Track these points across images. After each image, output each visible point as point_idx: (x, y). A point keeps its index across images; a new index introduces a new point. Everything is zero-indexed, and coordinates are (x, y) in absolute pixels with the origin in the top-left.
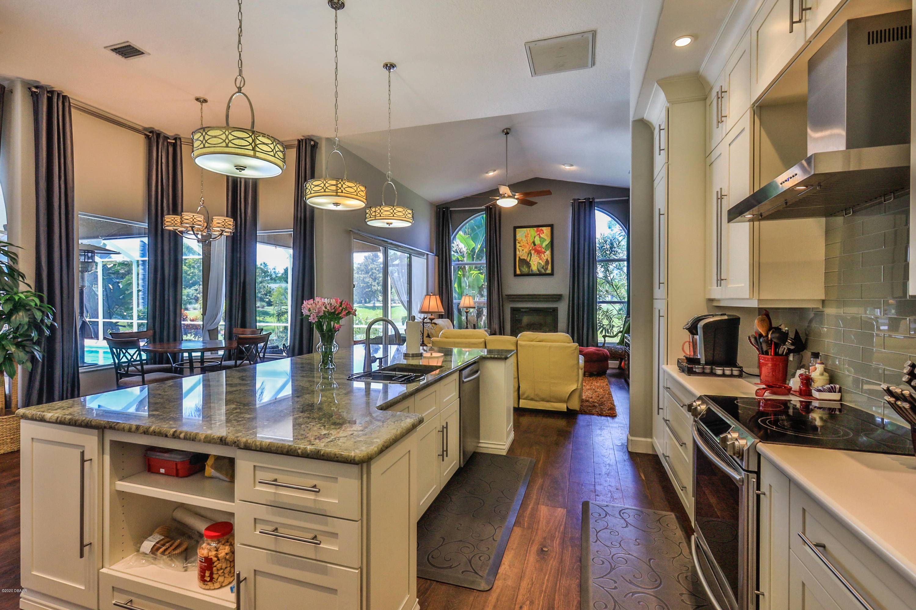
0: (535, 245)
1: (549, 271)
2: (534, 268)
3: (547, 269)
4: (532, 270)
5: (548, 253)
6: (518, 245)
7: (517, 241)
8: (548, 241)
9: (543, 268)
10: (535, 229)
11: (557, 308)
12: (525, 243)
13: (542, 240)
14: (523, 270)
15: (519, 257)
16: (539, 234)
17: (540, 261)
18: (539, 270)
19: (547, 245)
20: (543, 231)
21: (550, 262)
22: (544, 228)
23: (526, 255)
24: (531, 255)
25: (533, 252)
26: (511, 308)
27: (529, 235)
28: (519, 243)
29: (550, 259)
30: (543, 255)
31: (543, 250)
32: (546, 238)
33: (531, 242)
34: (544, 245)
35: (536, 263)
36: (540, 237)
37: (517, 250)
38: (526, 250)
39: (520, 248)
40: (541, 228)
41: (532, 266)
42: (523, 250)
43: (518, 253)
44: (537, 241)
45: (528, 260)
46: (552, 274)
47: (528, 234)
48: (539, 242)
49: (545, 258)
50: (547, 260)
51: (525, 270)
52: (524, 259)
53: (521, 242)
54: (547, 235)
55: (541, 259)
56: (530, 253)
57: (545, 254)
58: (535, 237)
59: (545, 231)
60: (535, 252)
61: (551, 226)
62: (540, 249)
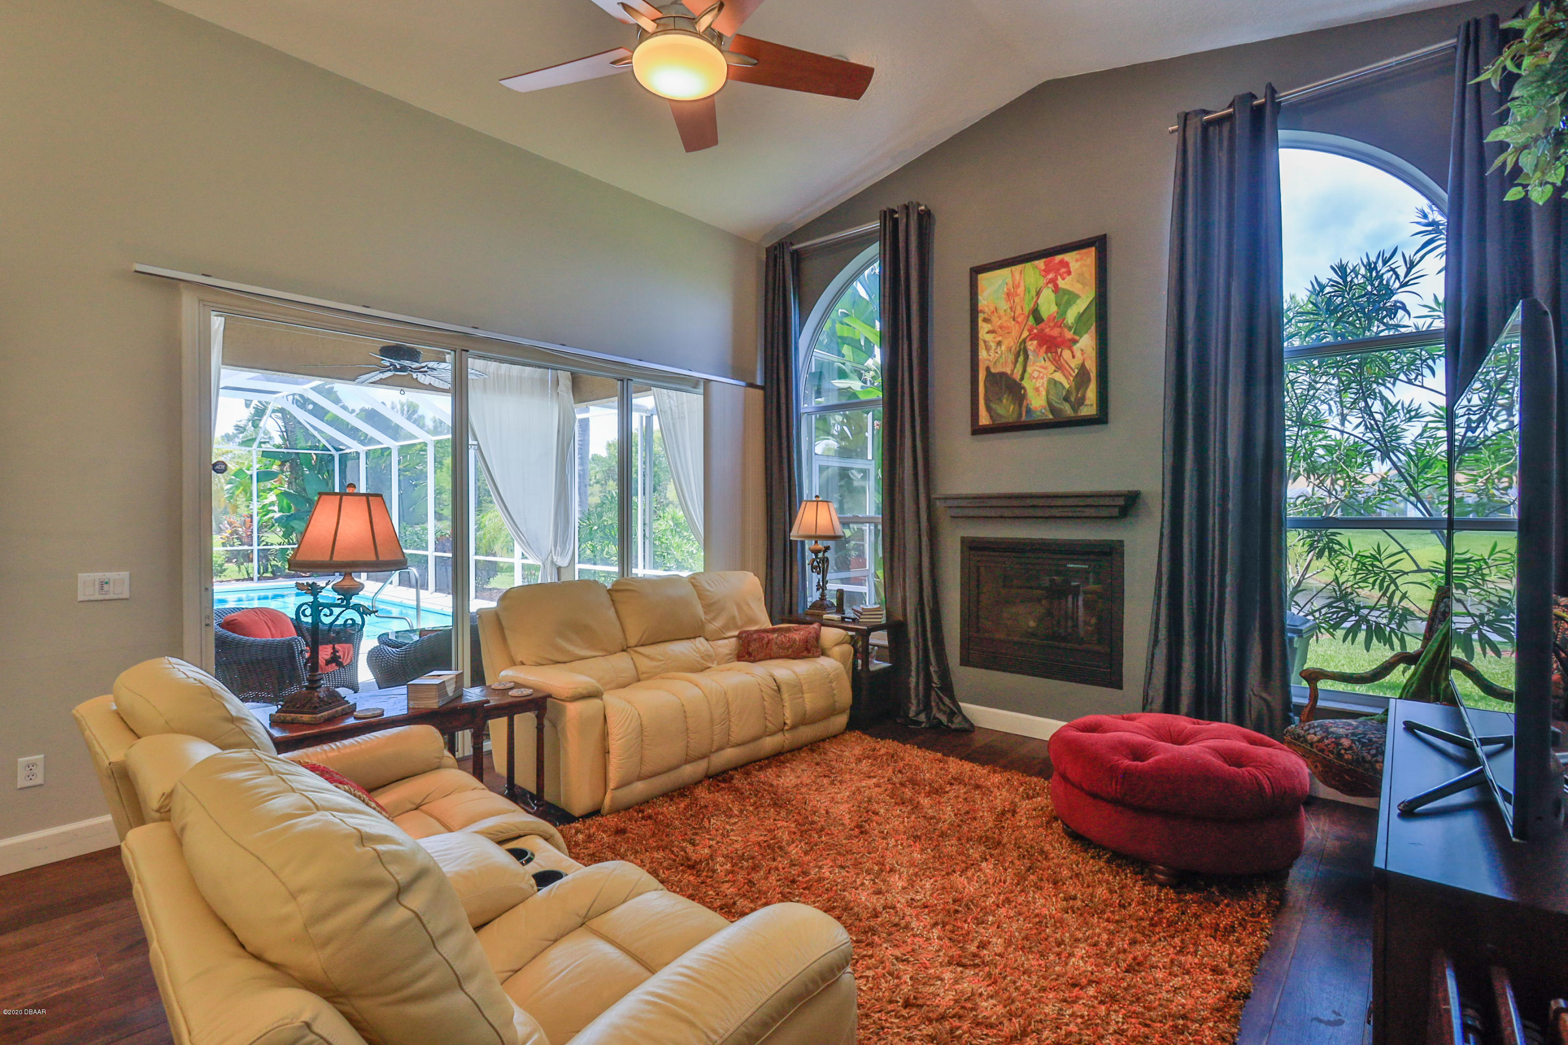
0: (1038, 319)
1: (1089, 409)
2: (1037, 401)
3: (1081, 401)
4: (1029, 411)
5: (1087, 343)
6: (984, 328)
7: (981, 316)
8: (1086, 298)
9: (1066, 399)
10: (1041, 263)
11: (1121, 543)
12: (1006, 320)
13: (1065, 299)
14: (1001, 411)
15: (988, 369)
16: (1054, 281)
17: (1058, 376)
18: (1052, 409)
19: (1081, 316)
20: (1065, 264)
21: (1093, 375)
22: (1069, 257)
23: (1011, 358)
24: (1026, 358)
25: (1032, 345)
26: (963, 540)
27: (1020, 290)
28: (986, 320)
29: (1092, 366)
30: (1066, 354)
31: (1069, 335)
32: (1076, 288)
33: (1027, 310)
34: (1071, 316)
35: (1042, 384)
36: (1056, 289)
37: (981, 344)
38: (1010, 342)
39: (989, 337)
40: (1059, 258)
41: (1031, 393)
42: (999, 344)
43: (983, 354)
44: (1048, 306)
45: (1017, 377)
46: (1101, 418)
47: (1016, 286)
48: (1054, 308)
49: (1075, 363)
50: (1083, 367)
51: (1007, 410)
52: (1003, 374)
53: (994, 318)
54: (1081, 280)
55: (1059, 368)
56: (1022, 352)
57: (1076, 347)
58: (1038, 293)
59: (1074, 266)
60: (1040, 345)
61: (1100, 244)
62: (1055, 332)
